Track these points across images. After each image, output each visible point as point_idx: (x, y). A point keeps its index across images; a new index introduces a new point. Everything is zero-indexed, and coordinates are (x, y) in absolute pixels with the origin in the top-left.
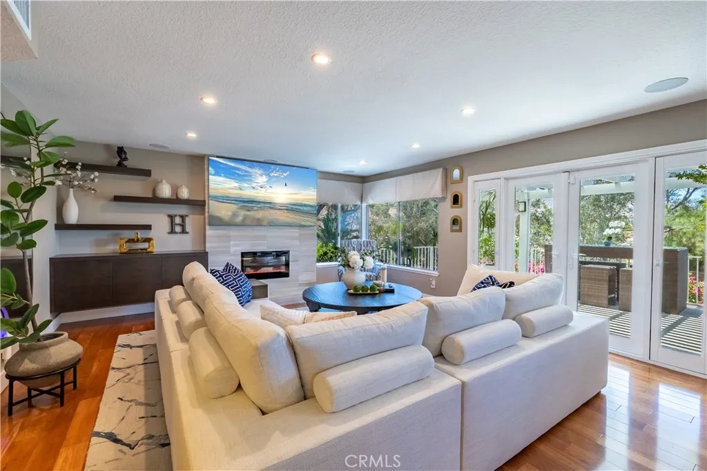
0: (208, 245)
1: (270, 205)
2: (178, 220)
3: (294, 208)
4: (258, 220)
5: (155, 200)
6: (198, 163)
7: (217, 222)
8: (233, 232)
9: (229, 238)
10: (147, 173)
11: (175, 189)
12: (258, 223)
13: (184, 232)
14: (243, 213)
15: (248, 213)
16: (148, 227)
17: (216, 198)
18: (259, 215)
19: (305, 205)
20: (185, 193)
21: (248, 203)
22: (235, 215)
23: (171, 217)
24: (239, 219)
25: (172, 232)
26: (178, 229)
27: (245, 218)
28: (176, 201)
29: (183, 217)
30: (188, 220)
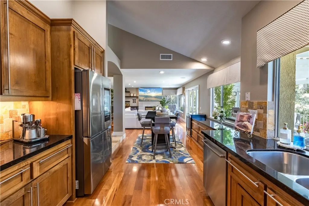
0: (139, 105)
1: (151, 97)
2: (134, 100)
3: (156, 97)
4: (148, 100)
5: (131, 97)
6: (137, 89)
7: (140, 100)
8: (143, 102)
9: (143, 104)
10: (129, 92)
11: (133, 95)
12: (148, 101)
13: (135, 102)
14: (145, 98)
15: (147, 99)
16: (129, 102)
17: (140, 96)
18: (149, 99)
19: (159, 96)
20: (135, 95)
21: (146, 96)
22: (144, 99)
23: (133, 100)
24: (145, 100)
25: (133, 102)
26: (134, 102)
27: (146, 99)
28: (133, 97)
29: (135, 100)
30: (136, 100)
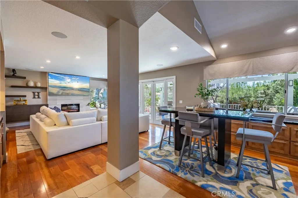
0: (48, 102)
1: (72, 89)
2: (36, 94)
3: (81, 90)
4: (67, 93)
5: (27, 87)
6: (44, 74)
7: (51, 94)
8: (58, 98)
9: (56, 100)
10: (25, 78)
11: (35, 83)
12: (68, 95)
13: (39, 97)
14: (62, 91)
16: (25, 96)
17: (51, 86)
18: (68, 92)
19: (85, 89)
20: (39, 85)
21: (64, 88)
22: (58, 92)
23: (34, 93)
24: (60, 93)
25: (34, 98)
26: (36, 97)
27: (62, 93)
28: (36, 87)
29: (38, 93)
30: (40, 94)
